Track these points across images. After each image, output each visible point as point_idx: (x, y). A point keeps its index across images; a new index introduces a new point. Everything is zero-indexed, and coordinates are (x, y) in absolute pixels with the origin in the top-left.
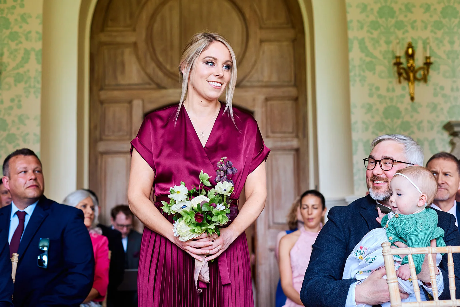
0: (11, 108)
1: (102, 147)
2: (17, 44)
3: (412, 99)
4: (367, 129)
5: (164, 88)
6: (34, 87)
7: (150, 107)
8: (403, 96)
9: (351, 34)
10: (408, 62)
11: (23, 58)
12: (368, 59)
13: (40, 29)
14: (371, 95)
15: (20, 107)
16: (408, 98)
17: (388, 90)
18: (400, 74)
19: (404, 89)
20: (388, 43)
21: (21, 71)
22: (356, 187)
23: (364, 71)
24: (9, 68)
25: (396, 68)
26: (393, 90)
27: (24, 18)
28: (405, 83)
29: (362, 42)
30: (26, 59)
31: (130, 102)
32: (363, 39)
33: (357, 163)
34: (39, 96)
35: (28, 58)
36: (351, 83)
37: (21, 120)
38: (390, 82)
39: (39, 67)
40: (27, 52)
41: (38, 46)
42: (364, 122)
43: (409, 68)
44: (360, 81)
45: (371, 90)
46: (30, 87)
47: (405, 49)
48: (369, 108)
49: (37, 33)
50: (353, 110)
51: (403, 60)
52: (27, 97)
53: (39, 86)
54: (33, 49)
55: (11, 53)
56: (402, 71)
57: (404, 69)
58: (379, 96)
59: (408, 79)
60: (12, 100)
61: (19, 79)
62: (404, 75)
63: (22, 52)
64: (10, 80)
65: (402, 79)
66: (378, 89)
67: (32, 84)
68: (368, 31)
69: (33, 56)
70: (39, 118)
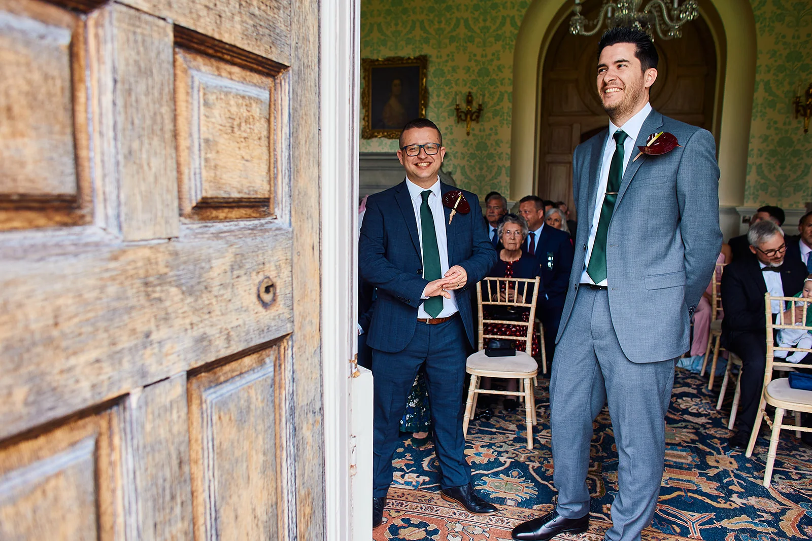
0: (490, 135)
1: (549, 158)
2: (495, 88)
3: (806, 131)
4: (761, 156)
5: (598, 115)
6: (507, 119)
7: (586, 129)
8: (797, 129)
9: (758, 77)
10: (807, 100)
11: (499, 99)
12: (770, 98)
13: (511, 76)
14: (768, 128)
15: (496, 134)
16: (802, 130)
17: (785, 124)
18: (798, 111)
19: (799, 122)
20: (791, 84)
21: (498, 108)
22: (745, 201)
23: (765, 108)
24: (490, 105)
25: (794, 105)
26: (790, 124)
27: (500, 68)
28: (801, 118)
29: (767, 84)
30: (501, 99)
31: (571, 126)
32: (769, 81)
33: (749, 181)
34: (510, 126)
35: (503, 99)
36: (753, 118)
37: (498, 143)
38: (788, 117)
39: (510, 105)
40: (502, 94)
41: (510, 89)
42: (759, 150)
43: (808, 105)
44: (761, 116)
45: (769, 123)
46: (504, 119)
47: (806, 88)
48: (765, 139)
49: (509, 79)
50: (752, 140)
51: (803, 99)
52: (501, 127)
53: (510, 119)
54: (506, 92)
55: (491, 95)
56: (800, 108)
57: (802, 106)
58: (776, 129)
59: (805, 115)
60: (491, 129)
61: (496, 113)
62: (802, 112)
63: (499, 93)
64: (490, 115)
65: (799, 114)
66: (775, 122)
67: (505, 118)
68: (774, 74)
69: (506, 96)
70: (510, 142)
